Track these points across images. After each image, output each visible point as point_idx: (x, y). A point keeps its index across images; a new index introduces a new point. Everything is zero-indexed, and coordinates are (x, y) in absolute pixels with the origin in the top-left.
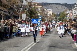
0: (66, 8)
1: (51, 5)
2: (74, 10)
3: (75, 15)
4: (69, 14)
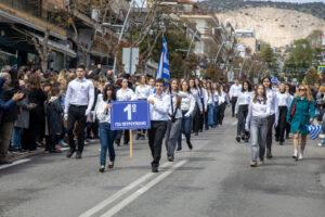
1: (252, 10)
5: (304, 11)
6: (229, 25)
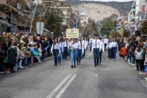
1: (85, 5)
2: (131, 14)
3: (132, 24)
4: (120, 23)
5: (108, 5)
6: (77, 11)
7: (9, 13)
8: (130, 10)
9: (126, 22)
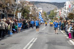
0: (55, 6)
1: (41, 4)
2: (64, 9)
3: (64, 14)
4: (58, 13)
7: (4, 8)
8: (63, 7)
9: (61, 13)
